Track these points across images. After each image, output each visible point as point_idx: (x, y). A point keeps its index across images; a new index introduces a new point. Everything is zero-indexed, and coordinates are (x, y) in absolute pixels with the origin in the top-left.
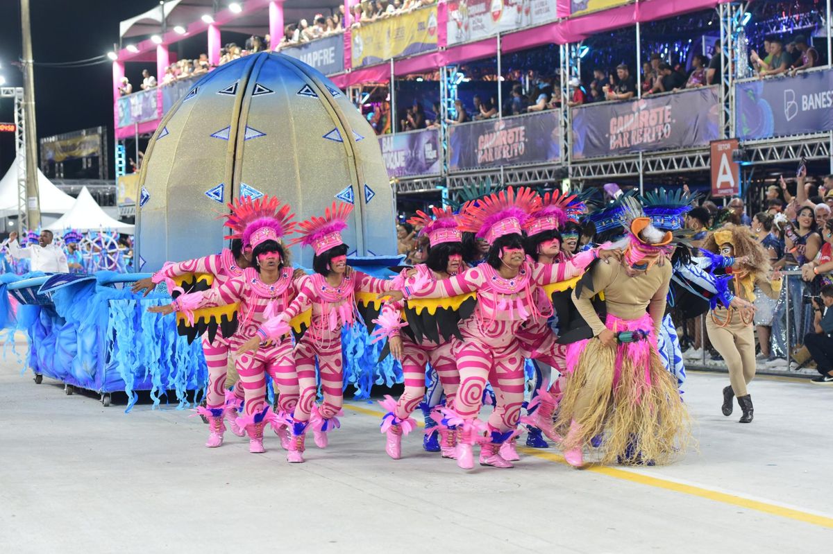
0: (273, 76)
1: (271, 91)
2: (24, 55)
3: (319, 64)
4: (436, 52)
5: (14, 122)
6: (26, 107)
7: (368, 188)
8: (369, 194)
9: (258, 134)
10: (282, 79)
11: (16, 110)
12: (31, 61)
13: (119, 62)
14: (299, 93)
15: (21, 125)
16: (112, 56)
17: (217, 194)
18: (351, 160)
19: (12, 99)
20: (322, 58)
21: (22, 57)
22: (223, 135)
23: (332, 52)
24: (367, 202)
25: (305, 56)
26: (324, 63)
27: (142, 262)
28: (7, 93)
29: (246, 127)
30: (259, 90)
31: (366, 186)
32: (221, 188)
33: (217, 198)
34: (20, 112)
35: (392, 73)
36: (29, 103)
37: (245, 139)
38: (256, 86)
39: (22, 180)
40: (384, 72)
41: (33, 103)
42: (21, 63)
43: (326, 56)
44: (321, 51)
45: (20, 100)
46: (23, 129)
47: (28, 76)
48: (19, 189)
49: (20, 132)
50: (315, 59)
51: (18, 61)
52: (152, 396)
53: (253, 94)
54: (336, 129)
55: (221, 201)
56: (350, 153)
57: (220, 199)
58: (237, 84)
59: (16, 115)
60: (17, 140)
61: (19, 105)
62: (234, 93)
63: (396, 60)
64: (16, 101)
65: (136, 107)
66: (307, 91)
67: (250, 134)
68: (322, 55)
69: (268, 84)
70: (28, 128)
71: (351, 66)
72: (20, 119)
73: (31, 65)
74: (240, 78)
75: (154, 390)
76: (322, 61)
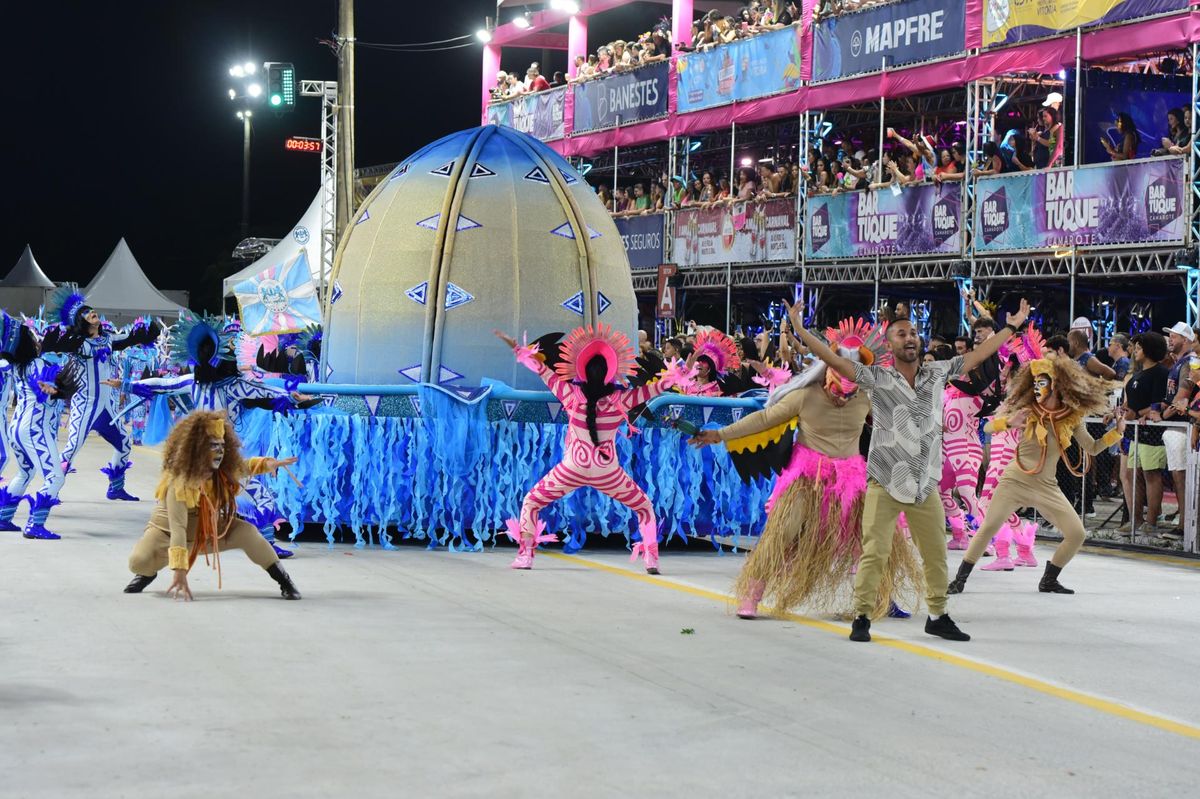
0: (498, 154)
1: (492, 173)
2: (342, 28)
3: (908, 42)
4: (1188, 14)
5: (320, 137)
6: (341, 112)
7: (603, 296)
8: (603, 303)
9: (474, 224)
10: (507, 158)
11: (324, 116)
12: (351, 38)
13: (494, 47)
14: (527, 177)
15: (330, 142)
16: (483, 35)
17: (419, 294)
18: (583, 262)
19: (320, 99)
20: (915, 30)
21: (337, 33)
22: (430, 223)
23: (938, 19)
24: (600, 313)
25: (877, 28)
26: (920, 40)
27: (329, 371)
28: (311, 89)
29: (460, 215)
30: (479, 171)
31: (599, 293)
32: (424, 287)
33: (419, 298)
34: (330, 120)
35: (1078, 54)
36: (347, 107)
37: (457, 230)
38: (475, 166)
39: (328, 232)
40: (1060, 52)
41: (352, 107)
42: (336, 41)
43: (922, 28)
44: (914, 19)
45: (332, 101)
46: (335, 149)
47: (347, 63)
48: (323, 245)
49: (329, 154)
50: (899, 33)
51: (331, 39)
52: (326, 531)
53: (471, 176)
54: (568, 223)
55: (424, 303)
56: (583, 252)
57: (422, 300)
58: (453, 163)
59: (324, 124)
60: (324, 166)
61: (329, 110)
62: (449, 174)
63: (1086, 30)
64: (325, 103)
65: (524, 120)
66: (537, 175)
67: (464, 223)
68: (915, 25)
69: (489, 164)
70: (341, 148)
71: (980, 44)
72: (329, 132)
73: (352, 45)
74: (457, 156)
75: (327, 524)
76: (914, 36)
